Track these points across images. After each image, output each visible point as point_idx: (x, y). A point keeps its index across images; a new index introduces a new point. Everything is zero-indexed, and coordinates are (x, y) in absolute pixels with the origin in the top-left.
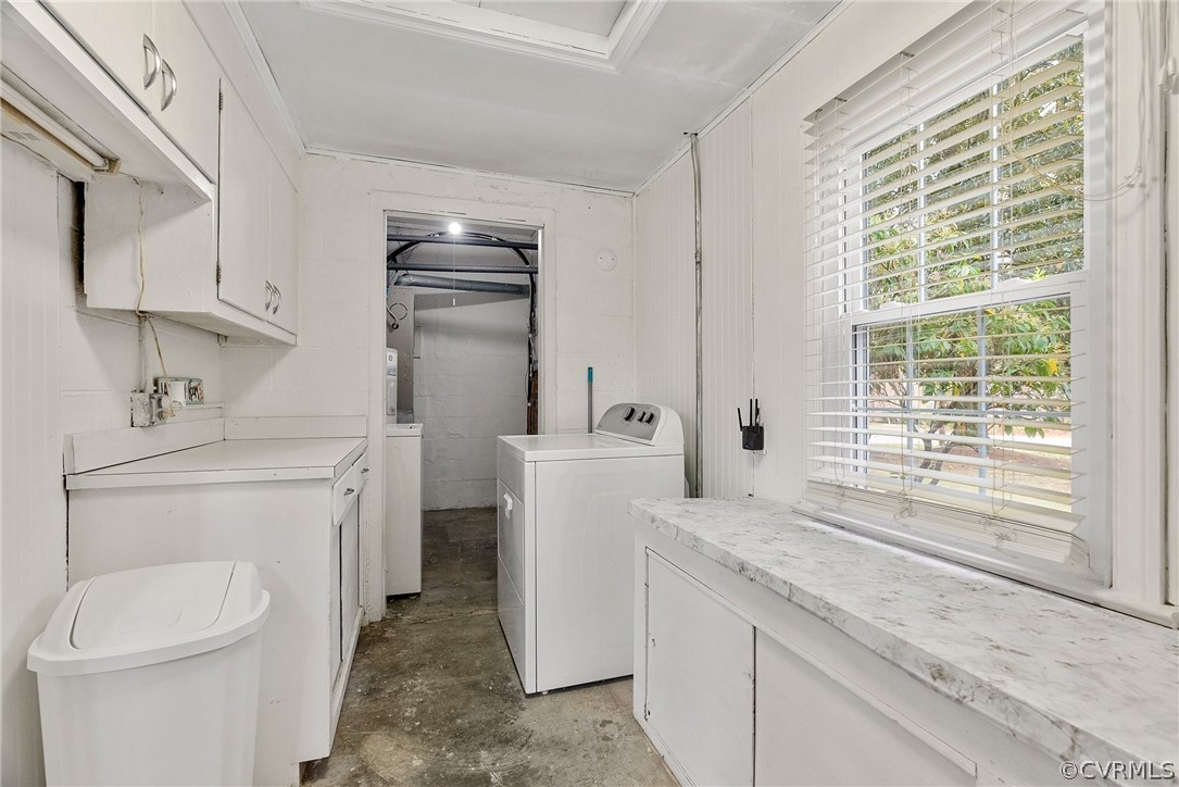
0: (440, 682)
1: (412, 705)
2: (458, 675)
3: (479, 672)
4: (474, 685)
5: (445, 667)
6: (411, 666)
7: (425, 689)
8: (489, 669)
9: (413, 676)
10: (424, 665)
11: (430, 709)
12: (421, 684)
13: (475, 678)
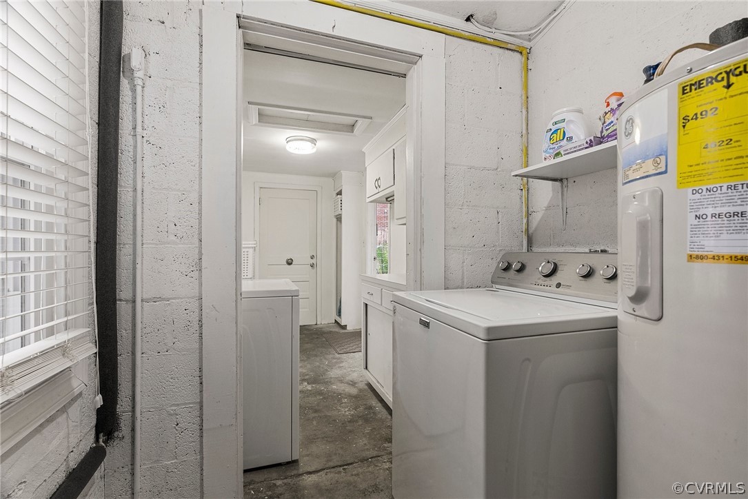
0: (335, 413)
1: (345, 403)
2: (326, 416)
3: (314, 418)
4: (316, 411)
5: (335, 420)
6: (357, 421)
7: (343, 409)
8: (308, 420)
9: (352, 415)
10: (349, 422)
11: (336, 401)
12: (345, 412)
13: (316, 415)
